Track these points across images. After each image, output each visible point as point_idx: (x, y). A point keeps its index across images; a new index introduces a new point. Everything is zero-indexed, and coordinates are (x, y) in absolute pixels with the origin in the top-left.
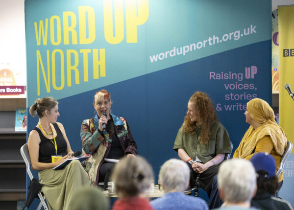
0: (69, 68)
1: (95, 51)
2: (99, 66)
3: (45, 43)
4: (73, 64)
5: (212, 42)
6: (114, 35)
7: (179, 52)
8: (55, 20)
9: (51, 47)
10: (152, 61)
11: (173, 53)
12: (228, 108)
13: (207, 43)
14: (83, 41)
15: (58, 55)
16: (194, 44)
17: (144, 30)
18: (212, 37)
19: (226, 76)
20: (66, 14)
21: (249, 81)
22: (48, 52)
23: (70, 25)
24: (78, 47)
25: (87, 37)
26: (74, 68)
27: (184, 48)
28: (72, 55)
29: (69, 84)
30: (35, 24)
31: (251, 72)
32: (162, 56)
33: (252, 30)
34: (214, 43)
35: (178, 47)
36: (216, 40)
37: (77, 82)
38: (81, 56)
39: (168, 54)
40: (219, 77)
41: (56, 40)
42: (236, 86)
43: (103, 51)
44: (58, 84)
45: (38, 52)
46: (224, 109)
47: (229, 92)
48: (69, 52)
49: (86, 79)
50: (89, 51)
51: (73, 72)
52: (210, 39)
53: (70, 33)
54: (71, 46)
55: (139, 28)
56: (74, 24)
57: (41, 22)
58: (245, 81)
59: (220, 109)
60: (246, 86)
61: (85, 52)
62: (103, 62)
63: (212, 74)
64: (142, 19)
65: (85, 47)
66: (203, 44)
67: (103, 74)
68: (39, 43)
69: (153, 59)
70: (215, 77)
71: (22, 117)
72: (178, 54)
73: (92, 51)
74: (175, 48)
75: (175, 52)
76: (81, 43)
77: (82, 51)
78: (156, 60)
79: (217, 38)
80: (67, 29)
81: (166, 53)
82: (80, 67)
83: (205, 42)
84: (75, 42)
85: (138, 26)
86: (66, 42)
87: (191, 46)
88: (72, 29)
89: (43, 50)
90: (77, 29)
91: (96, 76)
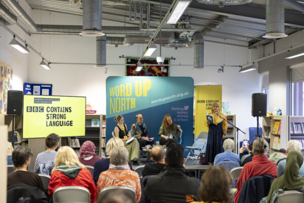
0: (122, 105)
1: (132, 99)
3: (113, 95)
4: (123, 103)
6: (139, 94)
8: (117, 88)
9: (116, 97)
12: (178, 120)
13: (172, 97)
15: (118, 100)
17: (149, 92)
18: (173, 95)
19: (178, 109)
20: (121, 85)
21: (186, 111)
23: (123, 89)
24: (125, 97)
25: (129, 94)
26: (124, 105)
27: (163, 99)
28: (123, 100)
29: (122, 110)
30: (110, 88)
31: (187, 108)
33: (187, 93)
34: (174, 97)
35: (161, 98)
37: (125, 110)
38: (126, 101)
40: (175, 109)
41: (117, 95)
42: (181, 113)
43: (134, 99)
44: (118, 110)
45: (111, 99)
46: (176, 120)
47: (179, 114)
48: (122, 99)
49: (128, 109)
51: (123, 106)
54: (123, 97)
55: (148, 91)
57: (112, 88)
58: (184, 111)
60: (184, 113)
61: (128, 99)
62: (134, 103)
63: (173, 108)
64: (149, 88)
65: (128, 97)
66: (170, 98)
67: (134, 107)
68: (111, 95)
69: (152, 102)
71: (94, 122)
73: (130, 99)
75: (160, 100)
76: (127, 96)
80: (121, 91)
81: (157, 100)
82: (126, 104)
84: (124, 95)
86: (121, 95)
87: (166, 98)
88: (123, 91)
89: (113, 98)
90: (125, 91)
91: (132, 108)
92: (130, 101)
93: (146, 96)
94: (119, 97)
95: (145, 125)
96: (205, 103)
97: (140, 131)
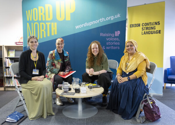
0: (41, 30)
1: (52, 24)
2: (54, 30)
3: (31, 20)
4: (43, 29)
5: (102, 20)
6: (61, 17)
7: (88, 24)
8: (35, 10)
9: (34, 22)
10: (76, 28)
11: (85, 25)
12: (107, 48)
13: (100, 21)
14: (47, 19)
15: (36, 25)
16: (94, 21)
17: (73, 15)
18: (102, 19)
19: (107, 35)
20: (40, 8)
21: (117, 37)
22: (32, 23)
23: (42, 12)
24: (45, 22)
25: (49, 17)
26: (44, 30)
27: (90, 23)
28: (43, 25)
29: (41, 37)
30: (27, 11)
31: (118, 33)
32: (80, 26)
33: (119, 16)
34: (103, 21)
35: (88, 22)
36: (103, 20)
37: (45, 36)
38: (46, 25)
39: (83, 25)
40: (104, 35)
41: (36, 19)
42: (111, 39)
43: (56, 24)
45: (28, 24)
46: (106, 48)
47: (108, 41)
48: (41, 24)
49: (48, 35)
50: (50, 23)
51: (43, 32)
52: (101, 19)
53: (42, 16)
54: (42, 21)
56: (43, 12)
57: (29, 11)
58: (115, 37)
59: (104, 48)
60: (115, 39)
61: (48, 24)
62: (56, 28)
63: (101, 34)
65: (48, 21)
66: (98, 21)
67: (56, 33)
68: (28, 20)
69: (77, 27)
70: (103, 35)
72: (87, 25)
73: (51, 23)
74: (86, 23)
75: (86, 24)
76: (46, 20)
77: (47, 23)
78: (78, 28)
79: (104, 19)
80: (40, 14)
82: (46, 30)
83: (99, 20)
84: (44, 20)
85: (71, 13)
86: (40, 19)
87: (93, 22)
88: (42, 14)
89: (30, 22)
90: (45, 14)
91: (53, 34)
92: (50, 25)
93: (69, 19)
94: (38, 21)
96: (141, 27)
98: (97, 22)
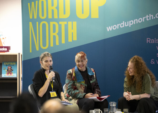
0: (52, 34)
1: (70, 23)
2: (72, 33)
3: (35, 17)
4: (54, 31)
5: (149, 18)
6: (83, 13)
7: (127, 24)
8: (42, 2)
9: (40, 20)
10: (108, 30)
11: (122, 25)
13: (145, 19)
14: (62, 16)
15: (44, 25)
16: (137, 20)
17: (103, 10)
18: (149, 15)
22: (37, 23)
23: (53, 5)
24: (58, 20)
25: (65, 13)
26: (55, 34)
27: (130, 22)
28: (54, 26)
29: (52, 45)
30: (29, 4)
32: (115, 27)
34: (150, 19)
35: (126, 21)
36: (151, 17)
37: (57, 43)
38: (60, 26)
39: (119, 26)
40: (153, 41)
41: (43, 15)
43: (75, 23)
44: (44, 45)
45: (31, 23)
46: (156, 62)
48: (52, 23)
49: (63, 42)
50: (66, 23)
51: (54, 37)
52: (147, 16)
53: (53, 11)
54: (53, 19)
55: (100, 8)
56: (55, 5)
57: (33, 3)
59: (154, 63)
61: (63, 24)
62: (75, 31)
63: (149, 40)
65: (63, 20)
66: (142, 20)
67: (75, 39)
68: (31, 17)
69: (109, 29)
70: (150, 41)
71: (7, 68)
72: (126, 26)
73: (67, 23)
74: (124, 22)
75: (124, 25)
76: (60, 17)
77: (60, 23)
78: (111, 30)
79: (152, 16)
80: (50, 8)
81: (118, 25)
82: (60, 34)
83: (144, 18)
86: (50, 17)
87: (135, 20)
88: (54, 8)
89: (34, 21)
90: (57, 8)
91: (70, 40)
92: (66, 26)
93: (97, 16)
95: (92, 72)
97: (83, 82)
98: (140, 20)
